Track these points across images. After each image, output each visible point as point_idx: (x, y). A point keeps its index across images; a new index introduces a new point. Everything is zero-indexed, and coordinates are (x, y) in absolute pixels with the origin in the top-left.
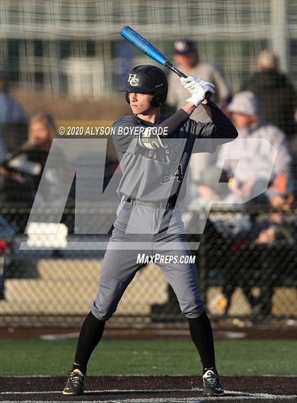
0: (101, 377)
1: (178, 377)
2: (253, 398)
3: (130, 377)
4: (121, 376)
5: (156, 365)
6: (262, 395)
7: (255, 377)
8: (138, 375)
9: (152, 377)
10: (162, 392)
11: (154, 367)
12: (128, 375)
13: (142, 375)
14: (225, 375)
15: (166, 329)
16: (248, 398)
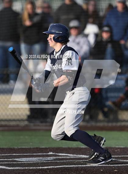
0: (7, 148)
1: (43, 148)
2: (78, 157)
3: (20, 148)
4: (16, 147)
5: (32, 143)
6: (81, 155)
7: (78, 148)
8: (24, 147)
9: (31, 148)
10: (36, 155)
11: (31, 144)
12: (20, 147)
13: (26, 147)
14: (64, 147)
15: (35, 126)
16: (75, 157)
